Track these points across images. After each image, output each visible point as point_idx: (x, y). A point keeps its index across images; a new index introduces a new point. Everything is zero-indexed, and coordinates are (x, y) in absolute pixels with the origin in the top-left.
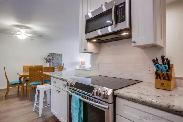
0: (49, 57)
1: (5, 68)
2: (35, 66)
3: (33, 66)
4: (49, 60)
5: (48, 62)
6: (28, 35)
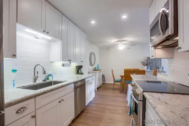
0: (145, 61)
1: (112, 70)
2: (132, 69)
3: (131, 69)
4: (145, 64)
5: (145, 65)
6: (125, 46)
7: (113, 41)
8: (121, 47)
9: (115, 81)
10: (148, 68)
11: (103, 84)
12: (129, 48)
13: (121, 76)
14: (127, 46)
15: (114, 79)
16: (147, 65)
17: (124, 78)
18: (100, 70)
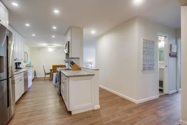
7: (44, 45)
8: (50, 50)
9: (46, 74)
10: (68, 64)
11: (35, 78)
12: (56, 51)
13: (50, 70)
14: (55, 49)
15: (45, 73)
16: (68, 62)
17: (52, 72)
18: (33, 66)
